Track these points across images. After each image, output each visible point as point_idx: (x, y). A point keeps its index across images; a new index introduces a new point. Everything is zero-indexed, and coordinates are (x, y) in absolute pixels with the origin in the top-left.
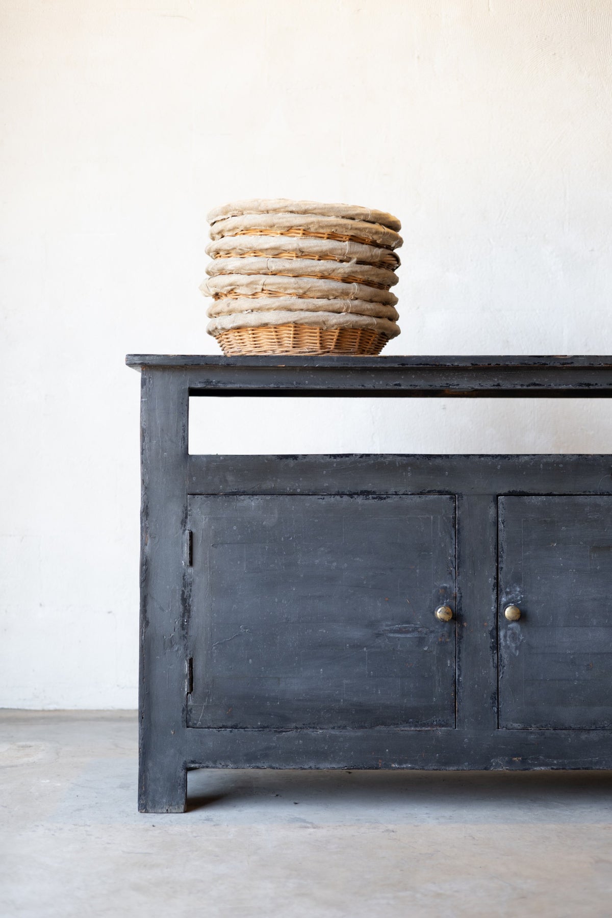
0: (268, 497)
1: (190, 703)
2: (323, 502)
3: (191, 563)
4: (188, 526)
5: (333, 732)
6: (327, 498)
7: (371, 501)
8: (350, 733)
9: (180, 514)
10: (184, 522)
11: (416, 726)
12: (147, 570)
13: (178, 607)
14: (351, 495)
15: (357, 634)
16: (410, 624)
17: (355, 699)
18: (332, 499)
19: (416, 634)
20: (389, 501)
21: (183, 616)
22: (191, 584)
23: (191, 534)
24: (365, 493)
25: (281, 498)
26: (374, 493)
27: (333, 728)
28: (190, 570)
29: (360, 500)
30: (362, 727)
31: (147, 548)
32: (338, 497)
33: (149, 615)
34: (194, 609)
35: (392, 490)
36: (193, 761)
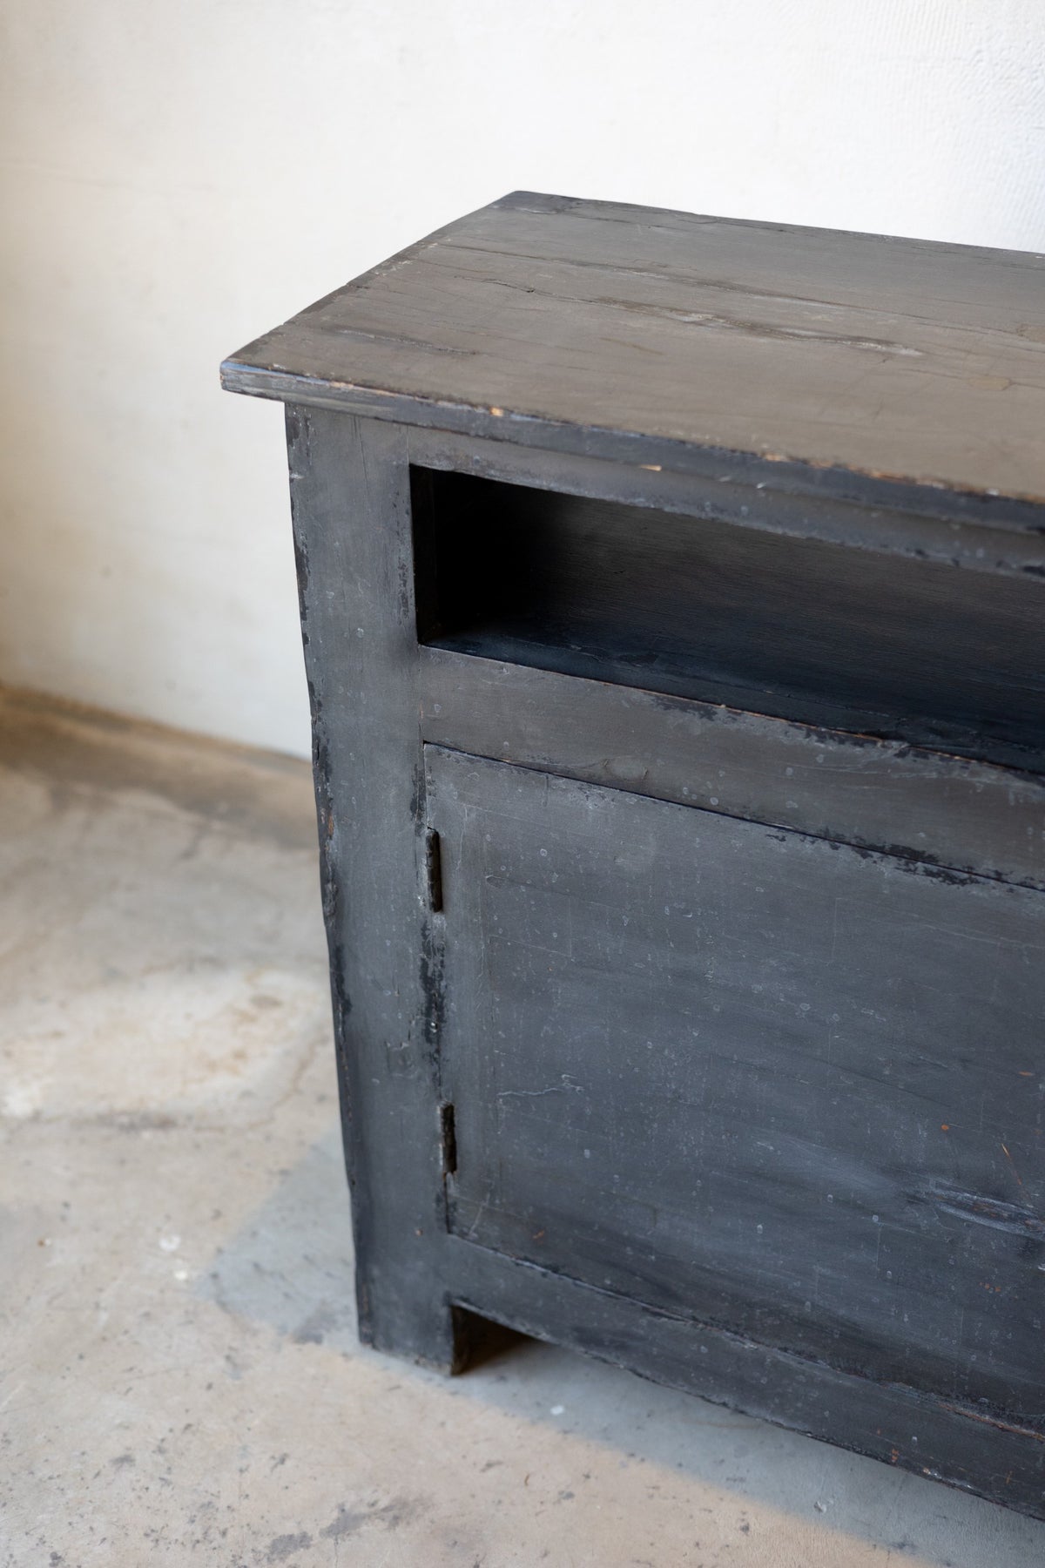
0: (632, 799)
1: (453, 1190)
2: (782, 849)
3: (438, 904)
4: (429, 820)
5: (781, 1357)
6: (793, 841)
7: (919, 880)
8: (821, 1370)
9: (408, 785)
10: (417, 807)
11: (997, 1416)
12: (337, 892)
13: (415, 991)
14: (864, 849)
15: (857, 1179)
16: (1004, 1201)
17: (842, 1312)
18: (808, 847)
19: (1018, 1229)
20: (974, 890)
21: (428, 1013)
22: (442, 950)
23: (435, 843)
24: (908, 855)
25: (666, 809)
26: (931, 859)
27: (785, 1350)
28: (438, 920)
29: (888, 868)
30: (850, 1371)
31: (333, 846)
32: (824, 846)
33: (349, 990)
34: (452, 1006)
35: (988, 866)
36: (465, 1300)
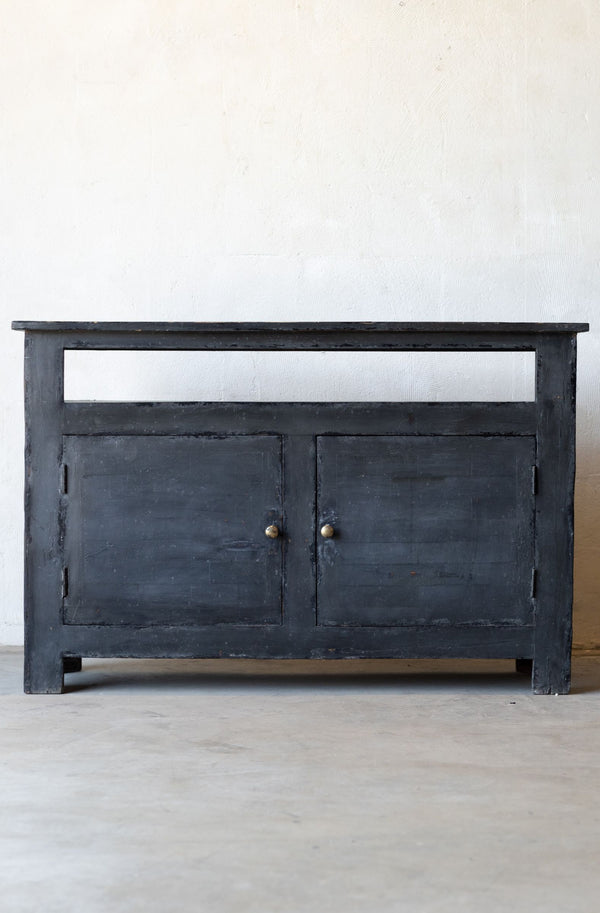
0: (129, 437)
1: (66, 605)
2: (173, 441)
3: (66, 491)
4: (63, 461)
5: (182, 628)
6: (177, 438)
7: (213, 441)
8: (196, 629)
9: (57, 449)
10: (60, 458)
11: (250, 623)
12: (29, 496)
13: (56, 526)
14: (196, 436)
15: (202, 548)
16: (244, 541)
17: (201, 601)
18: (181, 439)
19: (249, 549)
20: (227, 440)
21: (60, 534)
22: (66, 508)
23: (66, 467)
24: (208, 434)
25: (139, 438)
26: (215, 434)
27: (182, 625)
28: (66, 497)
29: (203, 440)
30: (205, 624)
31: (30, 479)
32: (186, 437)
33: (32, 533)
34: (69, 528)
35: (230, 432)
36: (68, 652)
